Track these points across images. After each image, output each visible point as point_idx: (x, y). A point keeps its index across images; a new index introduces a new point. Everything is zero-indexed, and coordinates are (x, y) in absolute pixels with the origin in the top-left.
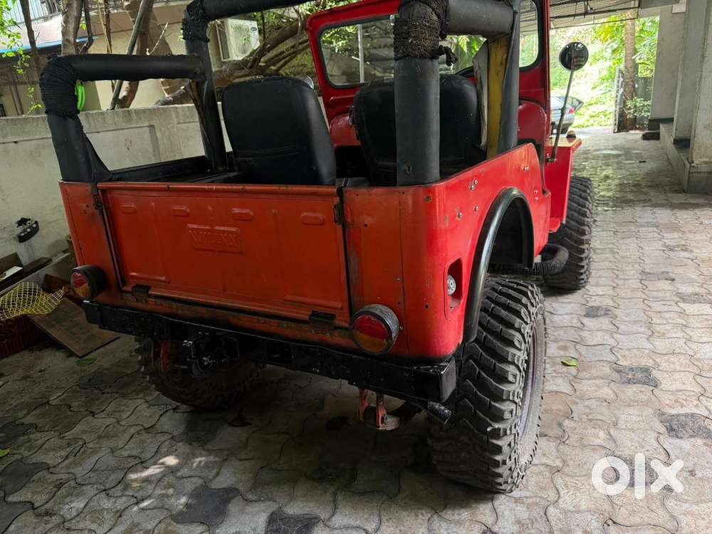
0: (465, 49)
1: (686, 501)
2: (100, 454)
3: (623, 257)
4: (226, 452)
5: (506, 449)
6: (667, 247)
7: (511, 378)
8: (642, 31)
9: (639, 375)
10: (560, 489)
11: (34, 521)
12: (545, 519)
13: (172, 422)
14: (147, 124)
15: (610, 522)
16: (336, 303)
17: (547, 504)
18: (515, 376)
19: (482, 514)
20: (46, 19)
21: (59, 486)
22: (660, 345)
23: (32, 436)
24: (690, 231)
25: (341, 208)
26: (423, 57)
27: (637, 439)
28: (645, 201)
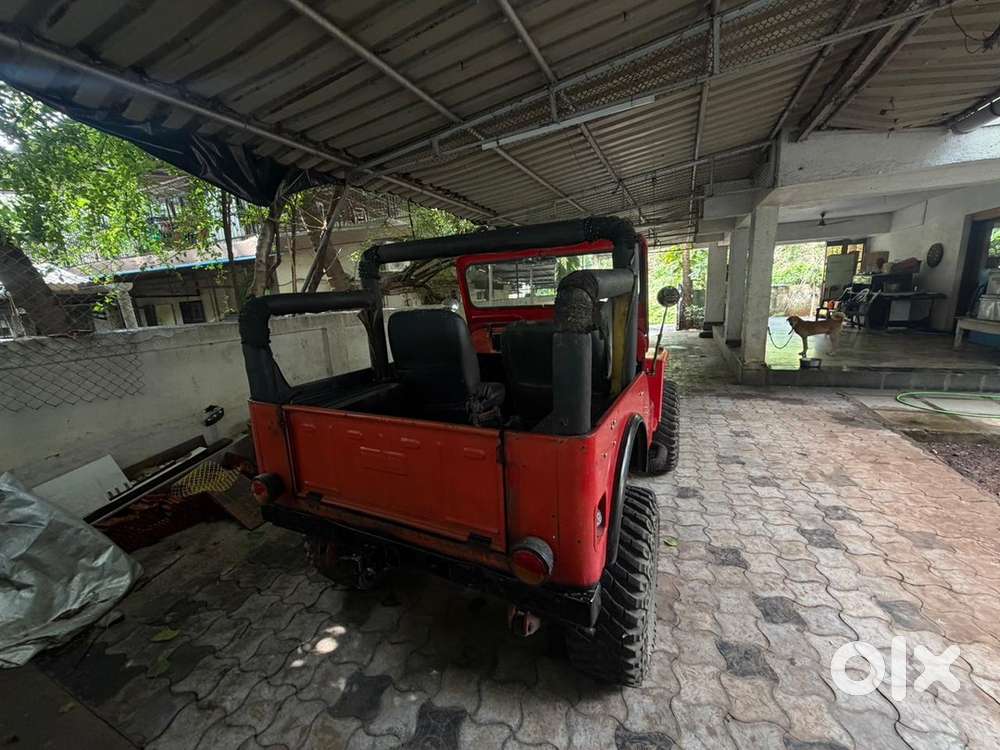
0: (565, 267)
1: (792, 694)
2: (265, 636)
3: (701, 441)
4: (379, 635)
5: (638, 653)
6: (734, 432)
7: (642, 588)
8: (694, 257)
9: (731, 556)
10: (681, 680)
11: (196, 715)
12: (670, 713)
13: (331, 600)
14: (320, 327)
15: (729, 718)
16: (493, 529)
17: (671, 696)
18: (645, 586)
19: (613, 707)
20: (243, 238)
21: (223, 673)
22: (744, 527)
23: (201, 615)
24: (750, 419)
25: (501, 449)
26: (580, 332)
27: (738, 623)
28: (710, 391)
